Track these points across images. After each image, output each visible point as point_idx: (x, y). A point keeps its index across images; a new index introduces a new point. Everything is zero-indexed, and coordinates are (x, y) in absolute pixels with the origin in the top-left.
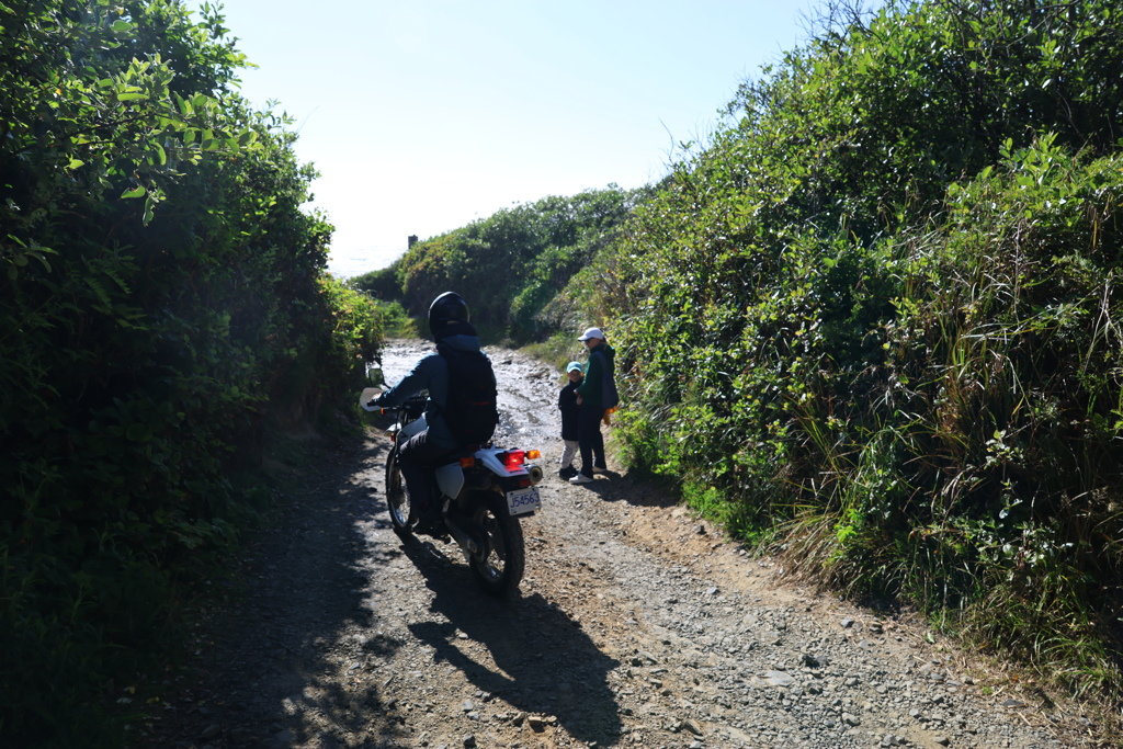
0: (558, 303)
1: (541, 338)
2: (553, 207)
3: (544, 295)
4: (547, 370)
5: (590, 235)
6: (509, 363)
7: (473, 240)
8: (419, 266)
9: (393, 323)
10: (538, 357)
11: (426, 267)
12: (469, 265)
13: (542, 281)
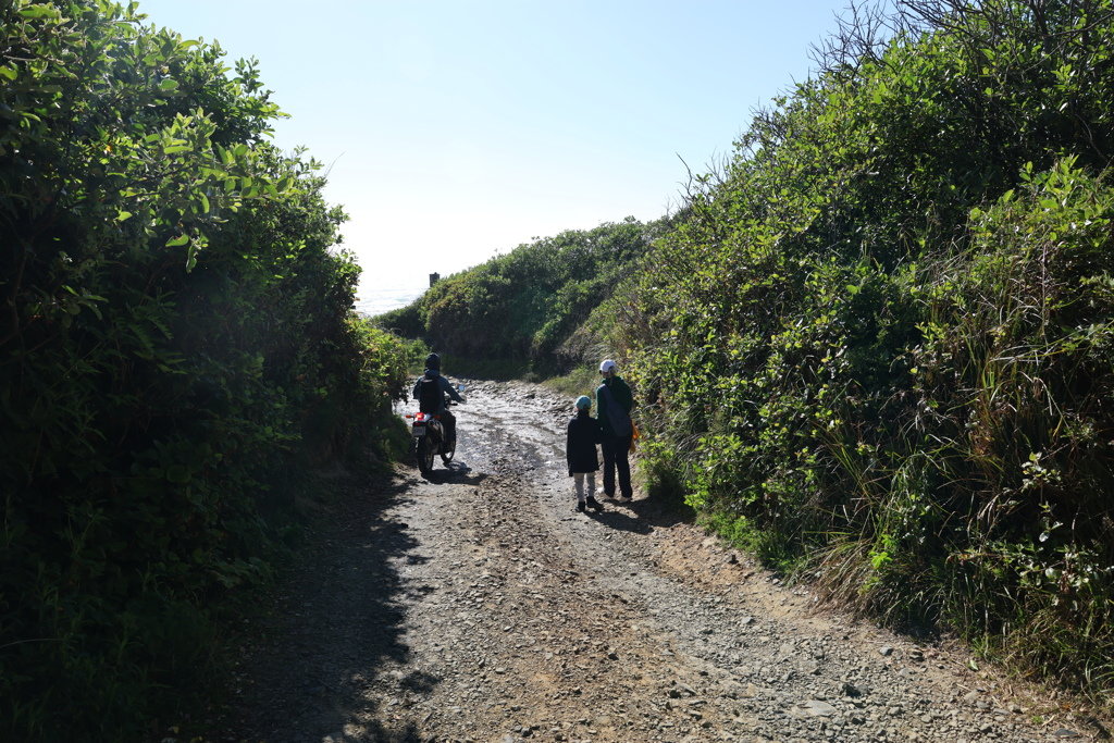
0: (580, 337)
1: (563, 373)
2: (571, 241)
3: (566, 327)
4: (570, 402)
5: (610, 269)
6: (533, 397)
7: (494, 277)
8: (442, 303)
9: (417, 360)
10: (560, 390)
11: (448, 304)
12: (490, 301)
13: (563, 315)
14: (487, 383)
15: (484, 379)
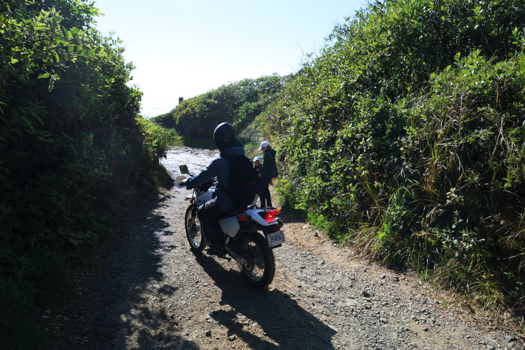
0: (250, 129)
2: (247, 83)
3: (243, 125)
5: (265, 97)
7: (209, 100)
8: (184, 112)
9: (172, 139)
11: (187, 112)
12: (208, 111)
13: (242, 119)
14: (205, 150)
15: (204, 148)
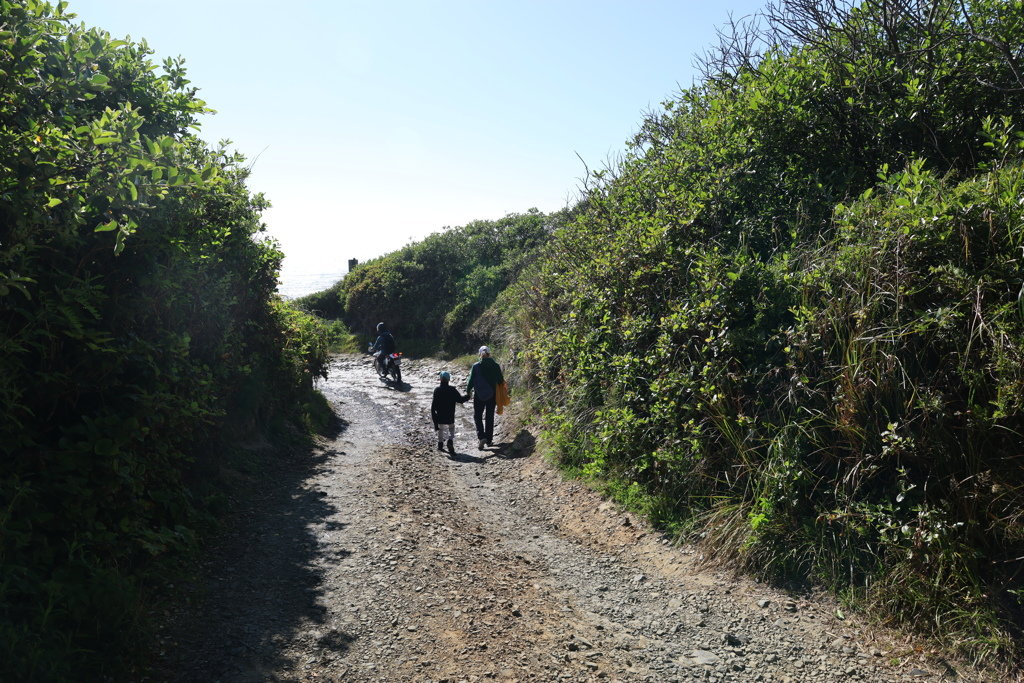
0: (487, 318)
1: (470, 350)
2: (480, 230)
3: (474, 310)
5: (515, 256)
7: (408, 263)
8: (360, 287)
9: (337, 339)
11: (366, 288)
12: (405, 285)
13: (472, 298)
